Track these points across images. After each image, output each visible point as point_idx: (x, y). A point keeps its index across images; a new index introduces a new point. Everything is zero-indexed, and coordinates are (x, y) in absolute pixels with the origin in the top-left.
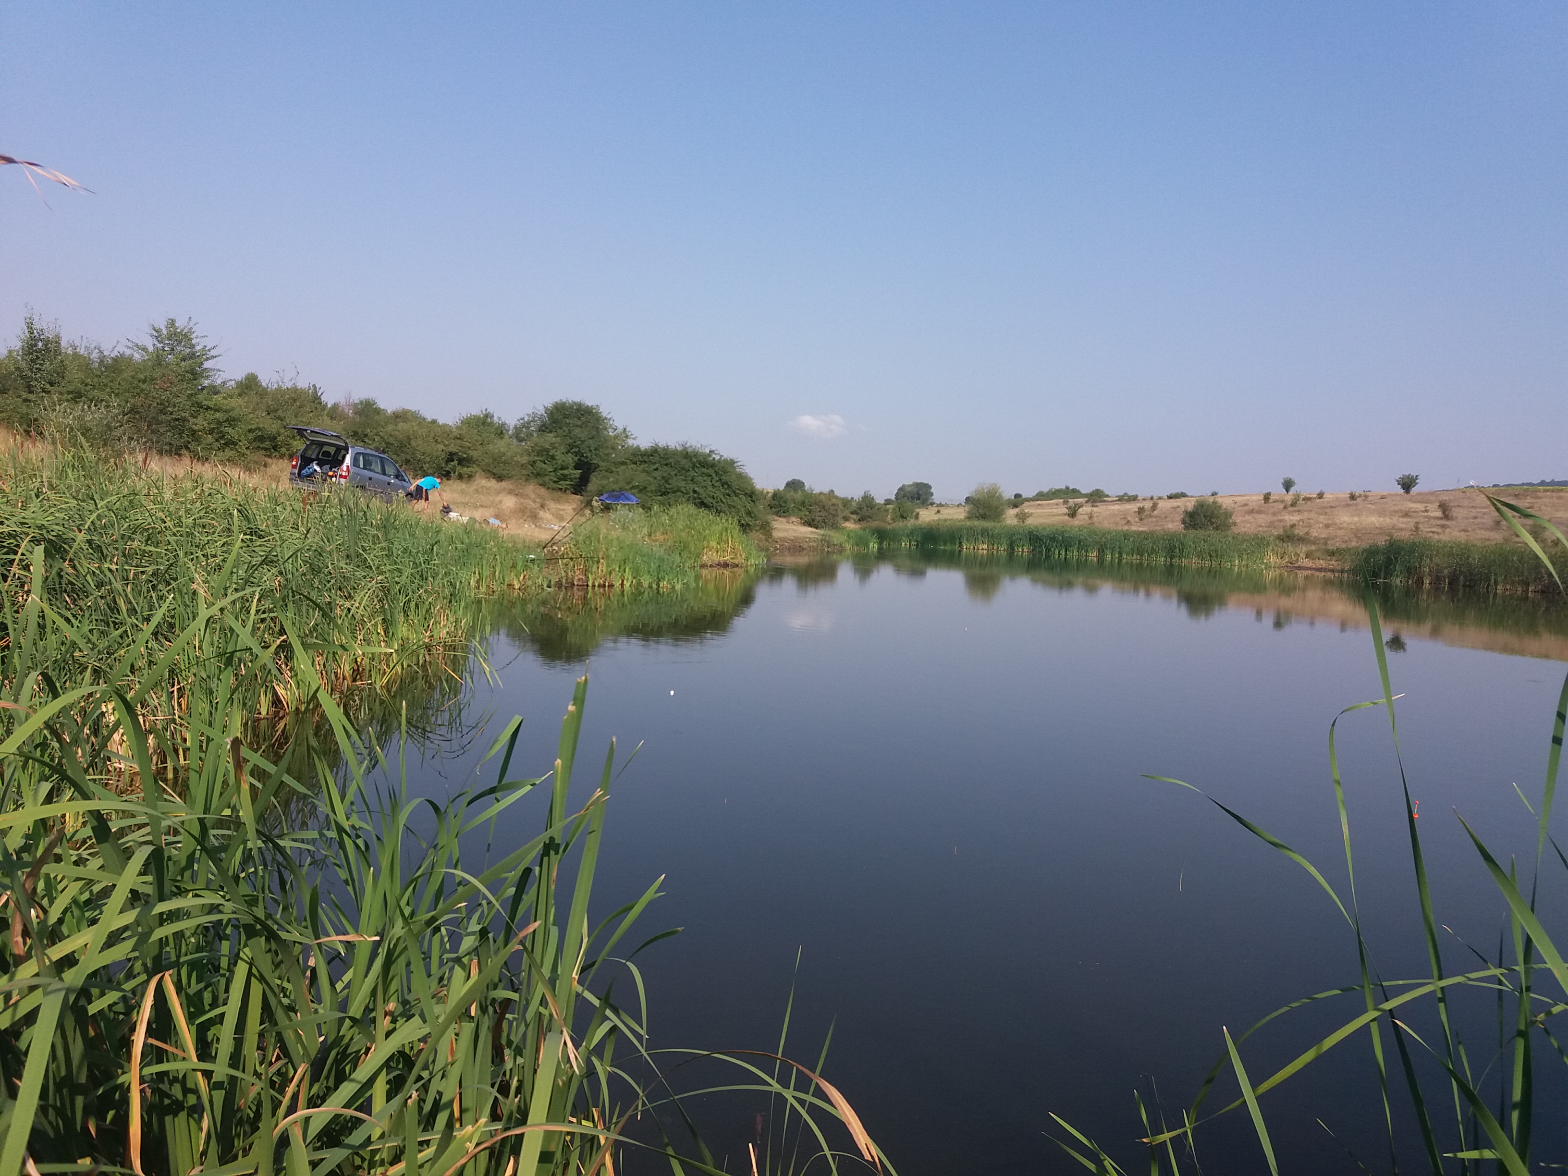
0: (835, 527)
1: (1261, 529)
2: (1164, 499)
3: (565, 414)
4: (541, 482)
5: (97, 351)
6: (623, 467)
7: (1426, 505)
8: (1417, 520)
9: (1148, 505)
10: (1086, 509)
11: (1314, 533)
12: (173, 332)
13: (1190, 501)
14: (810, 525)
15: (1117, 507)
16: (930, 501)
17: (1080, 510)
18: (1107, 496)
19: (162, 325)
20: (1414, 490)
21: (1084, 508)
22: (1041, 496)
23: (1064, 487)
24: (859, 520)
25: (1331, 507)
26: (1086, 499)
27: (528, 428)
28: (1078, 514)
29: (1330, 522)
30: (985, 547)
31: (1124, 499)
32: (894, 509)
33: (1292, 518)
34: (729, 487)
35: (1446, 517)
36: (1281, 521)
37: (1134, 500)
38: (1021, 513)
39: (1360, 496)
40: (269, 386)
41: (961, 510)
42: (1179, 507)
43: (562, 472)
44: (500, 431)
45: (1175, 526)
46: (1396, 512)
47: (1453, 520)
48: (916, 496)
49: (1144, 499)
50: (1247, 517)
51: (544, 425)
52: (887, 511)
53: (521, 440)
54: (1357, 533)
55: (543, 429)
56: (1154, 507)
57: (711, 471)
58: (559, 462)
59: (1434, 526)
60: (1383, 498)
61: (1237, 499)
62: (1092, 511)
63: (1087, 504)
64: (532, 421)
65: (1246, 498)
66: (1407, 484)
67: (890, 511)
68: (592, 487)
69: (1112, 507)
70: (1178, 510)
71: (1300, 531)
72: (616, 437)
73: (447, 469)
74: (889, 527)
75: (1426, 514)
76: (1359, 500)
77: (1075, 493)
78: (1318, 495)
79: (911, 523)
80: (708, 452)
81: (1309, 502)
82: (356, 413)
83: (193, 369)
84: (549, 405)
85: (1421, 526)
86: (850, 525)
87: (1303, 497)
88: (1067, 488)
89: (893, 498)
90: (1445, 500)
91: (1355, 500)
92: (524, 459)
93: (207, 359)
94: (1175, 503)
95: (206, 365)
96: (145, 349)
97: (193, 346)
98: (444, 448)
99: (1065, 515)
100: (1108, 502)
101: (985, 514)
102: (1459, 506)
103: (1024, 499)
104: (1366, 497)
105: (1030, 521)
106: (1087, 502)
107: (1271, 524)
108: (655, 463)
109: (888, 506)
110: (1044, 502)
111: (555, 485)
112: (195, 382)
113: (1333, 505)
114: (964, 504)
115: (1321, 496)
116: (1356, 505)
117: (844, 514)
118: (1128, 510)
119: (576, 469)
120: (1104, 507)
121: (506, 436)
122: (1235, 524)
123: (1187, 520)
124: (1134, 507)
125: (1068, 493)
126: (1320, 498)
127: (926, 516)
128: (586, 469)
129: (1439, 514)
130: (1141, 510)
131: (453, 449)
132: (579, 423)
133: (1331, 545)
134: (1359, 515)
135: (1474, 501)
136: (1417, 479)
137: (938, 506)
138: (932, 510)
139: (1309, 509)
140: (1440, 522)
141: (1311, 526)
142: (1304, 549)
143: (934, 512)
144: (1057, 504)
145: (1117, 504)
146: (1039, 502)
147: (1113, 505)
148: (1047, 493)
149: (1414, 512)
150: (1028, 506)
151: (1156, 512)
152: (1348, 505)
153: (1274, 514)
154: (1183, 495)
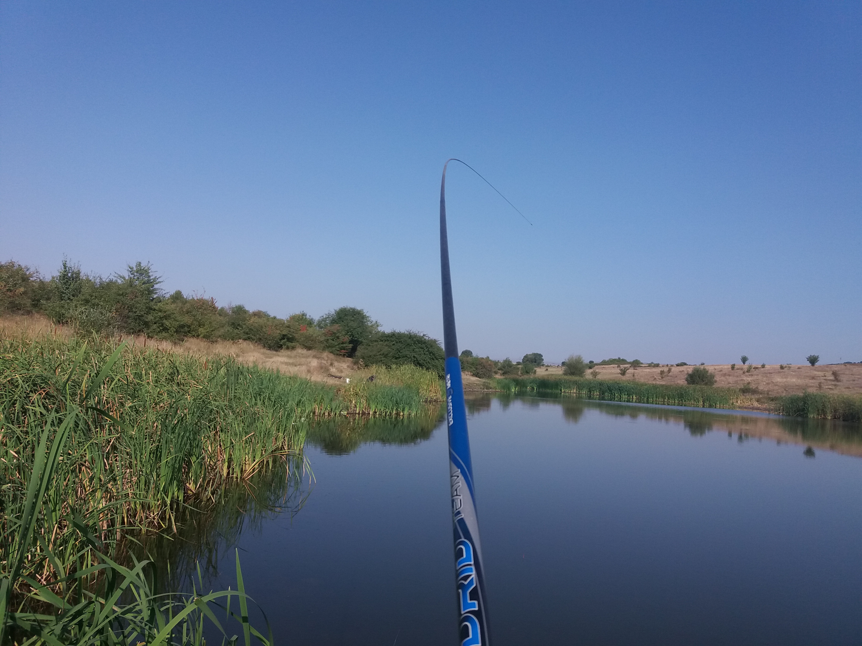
0: (490, 377)
1: (730, 385)
2: (674, 366)
3: (346, 314)
4: (331, 351)
5: (99, 278)
6: (375, 343)
7: (825, 373)
8: (820, 381)
9: (666, 369)
10: (631, 371)
11: (761, 388)
12: (139, 269)
13: (689, 368)
14: (476, 376)
15: (648, 370)
16: (542, 363)
17: (627, 371)
18: (642, 364)
19: (134, 265)
20: (817, 364)
21: (629, 370)
22: (604, 363)
23: (617, 358)
24: (503, 374)
26: (630, 365)
27: (325, 321)
28: (626, 373)
29: (770, 381)
30: (575, 391)
31: (651, 365)
32: (522, 368)
33: (748, 379)
34: (434, 354)
35: (837, 379)
36: (742, 380)
37: (658, 366)
38: (594, 372)
39: (786, 367)
40: (188, 297)
41: (560, 369)
42: (683, 371)
43: (342, 345)
44: (310, 323)
45: (682, 382)
46: (807, 376)
47: (841, 382)
48: (534, 360)
49: (663, 366)
50: (723, 378)
51: (334, 320)
52: (518, 368)
53: (322, 328)
54: (786, 388)
55: (334, 322)
56: (669, 371)
57: (423, 346)
58: (341, 340)
59: (830, 385)
60: (799, 368)
61: (716, 367)
62: (634, 372)
63: (631, 368)
64: (327, 318)
65: (721, 367)
66: (813, 360)
67: (520, 369)
68: (358, 353)
69: (645, 370)
70: (683, 373)
71: (753, 386)
72: (372, 326)
73: (281, 343)
74: (521, 378)
75: (825, 378)
76: (786, 369)
77: (624, 362)
78: (762, 366)
79: (532, 376)
80: (422, 335)
81: (757, 370)
82: (233, 313)
83: (148, 289)
84: (338, 309)
85: (822, 385)
86: (498, 376)
87: (754, 367)
88: (619, 358)
89: (521, 361)
90: (836, 371)
91: (783, 369)
92: (322, 339)
93: (157, 283)
94: (681, 368)
95: (156, 286)
96: (124, 278)
97: (149, 277)
98: (280, 332)
99: (618, 374)
100: (642, 367)
101: (574, 372)
102: (844, 374)
103: (595, 364)
104: (790, 367)
105: (599, 377)
106: (630, 367)
107: (736, 382)
108: (393, 341)
109: (518, 366)
110: (606, 366)
111: (338, 352)
112: (149, 296)
113: (771, 372)
114: (561, 366)
115: (763, 366)
116: (784, 372)
117: (494, 370)
118: (655, 372)
119: (350, 344)
120: (641, 370)
121: (313, 325)
122: (716, 381)
123: (689, 379)
124: (658, 370)
125: (620, 361)
126: (763, 368)
127: (540, 372)
128: (355, 343)
129: (832, 378)
130: (662, 372)
131: (284, 333)
132: (353, 319)
133: (771, 395)
134: (786, 378)
135: (852, 371)
136: (818, 358)
137: (546, 366)
138: (543, 369)
139: (757, 374)
140: (833, 383)
141: (759, 384)
142: (757, 396)
143: (544, 370)
144: (614, 368)
145: (648, 368)
146: (603, 366)
147: (646, 369)
148: (608, 361)
149: (817, 377)
150: (598, 368)
151: (670, 374)
152: (779, 372)
153: (737, 376)
154: (685, 364)
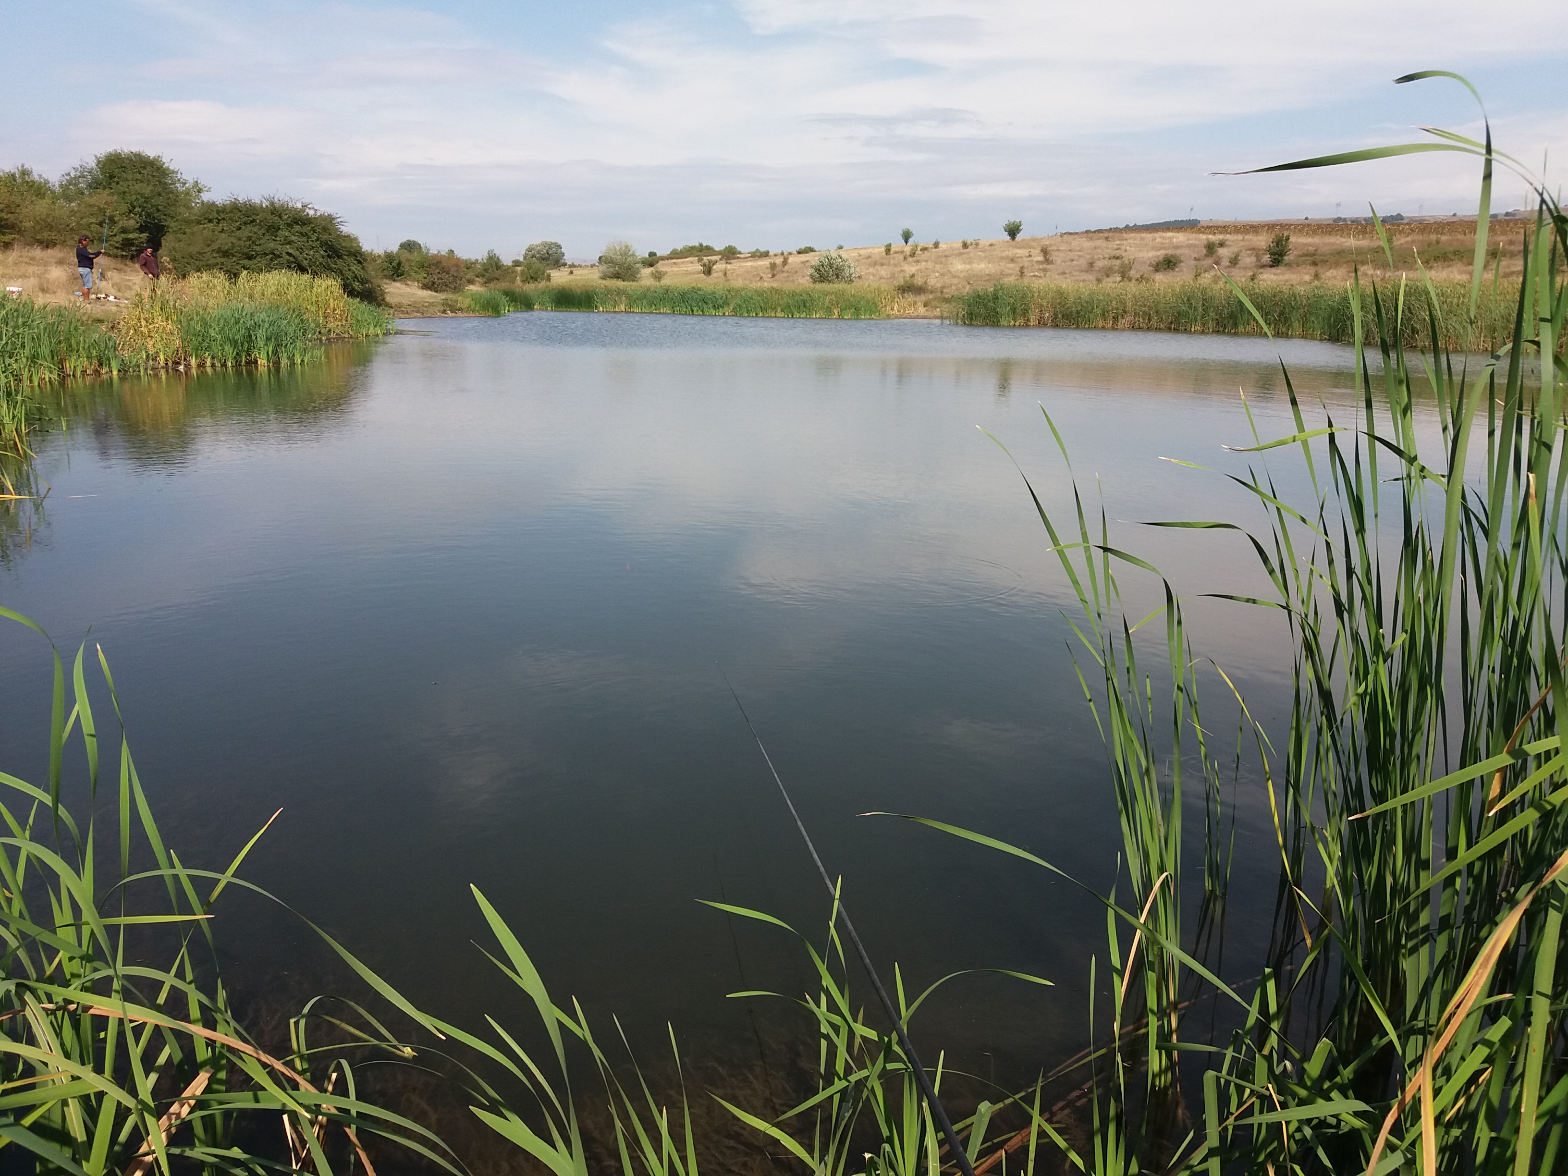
0: (457, 289)
1: (882, 282)
2: (793, 254)
3: (121, 166)
6: (198, 227)
7: (1030, 250)
8: (1021, 265)
9: (779, 261)
10: (720, 266)
11: (931, 283)
13: (817, 256)
14: (430, 289)
15: (750, 264)
16: (561, 262)
17: (714, 267)
18: (740, 253)
20: (1019, 237)
21: (718, 265)
22: (675, 255)
23: (698, 245)
24: (485, 282)
25: (946, 256)
26: (720, 257)
27: (75, 185)
28: (712, 272)
29: (945, 270)
30: (622, 307)
31: (756, 255)
32: (523, 271)
33: (911, 268)
35: (1047, 261)
36: (902, 271)
37: (766, 256)
38: (657, 273)
39: (971, 244)
41: (595, 270)
42: (807, 261)
43: (124, 236)
44: (39, 190)
45: (804, 281)
46: (1003, 258)
47: (1053, 264)
48: (546, 257)
49: (775, 255)
50: (871, 270)
51: (96, 181)
52: (515, 272)
53: (70, 199)
54: (969, 279)
55: (95, 185)
56: (785, 262)
57: (305, 229)
58: (120, 224)
59: (1036, 270)
60: (991, 245)
61: (862, 252)
62: (726, 267)
63: (722, 262)
64: (80, 177)
65: (870, 251)
66: (1013, 231)
67: (520, 272)
69: (745, 264)
70: (807, 264)
71: (919, 281)
72: (187, 193)
74: (520, 289)
75: (1029, 259)
76: (970, 248)
77: (709, 250)
78: (934, 244)
79: (542, 285)
81: (926, 252)
84: (102, 157)
85: (1025, 270)
86: (474, 288)
87: (920, 247)
88: (701, 245)
90: (1046, 245)
91: (967, 248)
92: (75, 223)
94: (803, 257)
99: (699, 273)
100: (741, 258)
101: (620, 273)
102: (1058, 250)
103: (659, 257)
104: (977, 245)
105: (666, 281)
106: (721, 259)
107: (893, 276)
108: (237, 221)
109: (517, 268)
110: (679, 260)
113: (947, 253)
114: (597, 264)
115: (936, 245)
116: (968, 253)
117: (467, 277)
118: (761, 266)
119: (143, 232)
120: (738, 264)
121: (50, 195)
122: (859, 277)
123: (815, 275)
124: (765, 263)
125: (701, 251)
126: (936, 248)
127: (559, 277)
128: (154, 230)
129: (1041, 258)
130: (773, 266)
132: (140, 176)
133: (947, 293)
134: (970, 263)
135: (1070, 244)
136: (1020, 226)
137: (570, 266)
138: (565, 271)
139: (926, 259)
140: (1041, 267)
141: (928, 276)
142: (923, 298)
143: (567, 273)
144: (692, 263)
145: (750, 261)
146: (674, 261)
147: (746, 262)
148: (681, 251)
149: (1018, 257)
150: (663, 265)
151: (786, 267)
152: (961, 254)
153: (895, 265)
154: (811, 250)
